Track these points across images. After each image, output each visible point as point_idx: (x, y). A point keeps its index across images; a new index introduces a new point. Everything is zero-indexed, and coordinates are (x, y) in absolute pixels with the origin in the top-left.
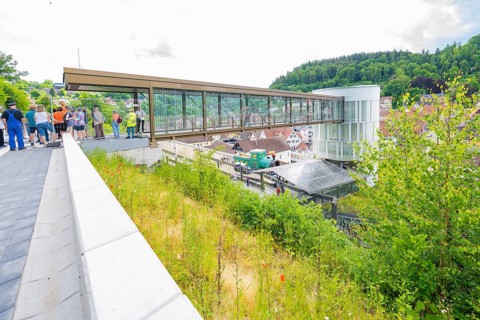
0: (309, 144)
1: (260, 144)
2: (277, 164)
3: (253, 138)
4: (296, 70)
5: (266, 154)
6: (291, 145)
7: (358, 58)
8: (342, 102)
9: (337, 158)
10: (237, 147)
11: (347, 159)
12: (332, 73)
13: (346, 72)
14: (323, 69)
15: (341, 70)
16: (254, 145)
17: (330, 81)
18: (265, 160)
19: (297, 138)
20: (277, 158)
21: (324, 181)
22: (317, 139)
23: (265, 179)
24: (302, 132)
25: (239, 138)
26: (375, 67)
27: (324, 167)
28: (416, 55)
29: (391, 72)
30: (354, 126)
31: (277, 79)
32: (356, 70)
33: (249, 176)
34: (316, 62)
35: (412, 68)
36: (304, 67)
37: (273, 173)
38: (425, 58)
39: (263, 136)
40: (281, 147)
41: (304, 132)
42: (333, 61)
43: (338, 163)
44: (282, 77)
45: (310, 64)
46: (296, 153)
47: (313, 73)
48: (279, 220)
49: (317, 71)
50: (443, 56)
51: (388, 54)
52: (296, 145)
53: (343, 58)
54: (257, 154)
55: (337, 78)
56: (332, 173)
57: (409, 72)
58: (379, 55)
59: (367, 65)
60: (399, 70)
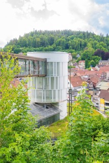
4: (27, 35)
7: (67, 33)
8: (45, 62)
9: (42, 101)
12: (51, 41)
13: (60, 42)
14: (46, 38)
15: (57, 40)
17: (50, 47)
26: (77, 41)
28: (98, 36)
29: (85, 45)
30: (53, 78)
31: (11, 41)
32: (66, 41)
34: (41, 31)
35: (95, 44)
36: (32, 34)
42: (52, 33)
44: (15, 40)
45: (36, 33)
47: (38, 40)
49: (42, 39)
51: (84, 33)
55: (54, 45)
57: (94, 46)
58: (79, 33)
59: (72, 38)
60: (89, 44)
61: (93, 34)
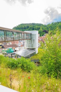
0: (23, 45)
1: (10, 46)
2: (16, 51)
3: (8, 44)
4: (19, 25)
5: (12, 49)
6: (19, 46)
7: (33, 24)
8: (31, 34)
9: (30, 48)
10: (3, 47)
11: (32, 48)
12: (28, 27)
13: (31, 27)
14: (26, 26)
15: (30, 27)
16: (8, 46)
17: (27, 29)
18: (12, 50)
19: (20, 44)
20: (15, 50)
21: (28, 54)
22: (26, 44)
23: (13, 56)
24: (21, 42)
25: (3, 45)
26: (37, 27)
27: (27, 50)
29: (40, 28)
31: (14, 27)
32: (33, 27)
33: (8, 55)
34: (24, 24)
35: (43, 28)
36: (21, 25)
37: (15, 54)
38: (45, 26)
39: (11, 44)
40: (16, 46)
41: (22, 42)
42: (28, 24)
43: (30, 49)
44: (15, 27)
45: (22, 24)
46: (20, 48)
47: (23, 27)
48: (22, 64)
49: (24, 26)
50: (48, 26)
51: (39, 24)
52: (20, 45)
53: (30, 24)
54: (10, 49)
55: (29, 29)
56: (29, 52)
57: (43, 29)
58: (37, 24)
59: (35, 26)
60: (41, 28)
61: (42, 24)
